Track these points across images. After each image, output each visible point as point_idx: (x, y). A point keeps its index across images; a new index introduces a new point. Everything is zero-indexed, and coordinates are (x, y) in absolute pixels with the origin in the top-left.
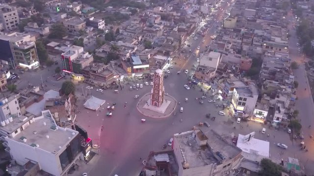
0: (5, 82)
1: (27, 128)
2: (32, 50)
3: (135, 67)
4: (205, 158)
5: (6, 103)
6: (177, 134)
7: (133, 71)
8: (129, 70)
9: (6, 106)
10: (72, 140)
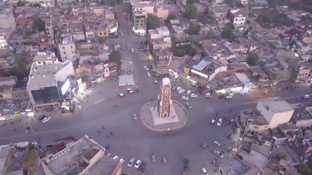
0: (107, 35)
1: (49, 64)
2: (141, 19)
3: (193, 71)
4: (69, 171)
5: (65, 44)
6: (88, 137)
7: (191, 74)
8: (186, 70)
9: (63, 46)
10: (48, 88)
